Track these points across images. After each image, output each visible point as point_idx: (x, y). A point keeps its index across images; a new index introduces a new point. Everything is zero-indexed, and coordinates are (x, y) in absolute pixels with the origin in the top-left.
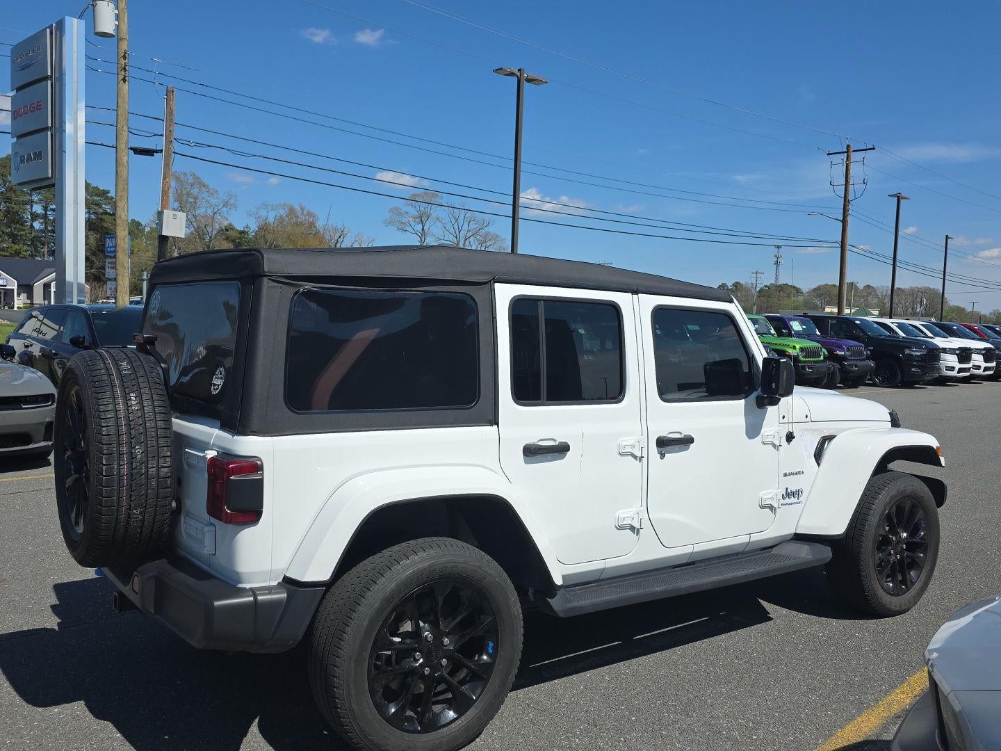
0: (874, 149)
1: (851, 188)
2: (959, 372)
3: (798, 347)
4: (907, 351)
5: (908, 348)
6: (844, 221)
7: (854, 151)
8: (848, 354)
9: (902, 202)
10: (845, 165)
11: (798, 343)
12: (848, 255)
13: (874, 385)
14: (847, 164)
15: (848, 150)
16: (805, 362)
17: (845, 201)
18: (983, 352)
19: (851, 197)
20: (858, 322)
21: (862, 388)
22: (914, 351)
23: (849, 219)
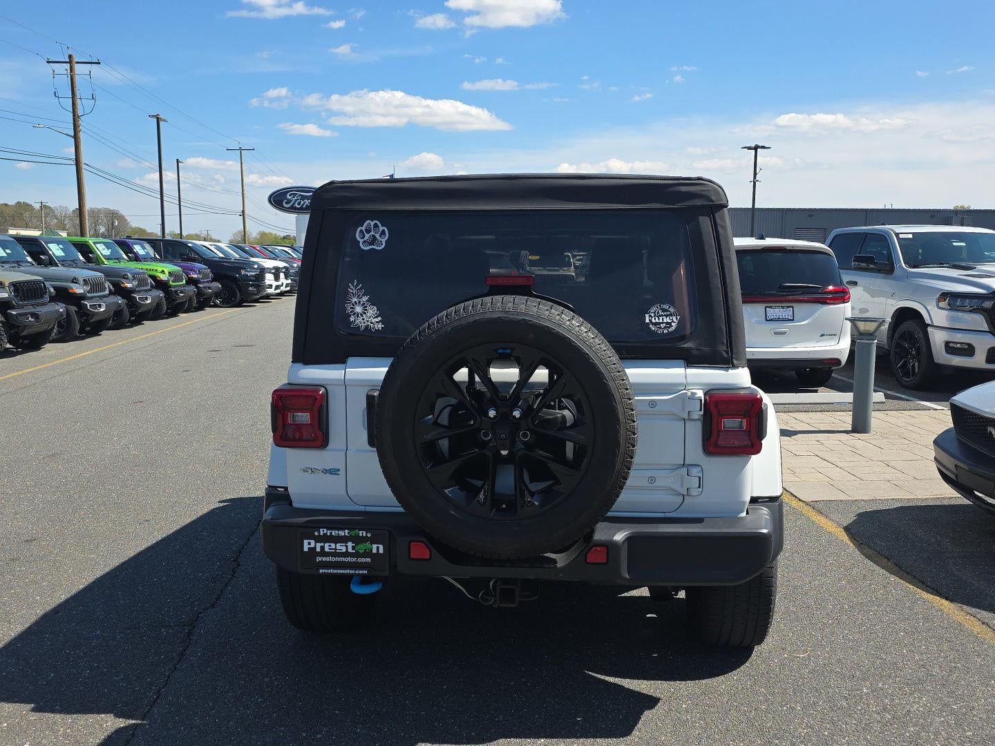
0: (99, 63)
1: (78, 101)
2: (275, 289)
3: (167, 272)
4: (243, 272)
5: (242, 268)
6: (76, 137)
7: (77, 63)
8: (201, 276)
9: (161, 123)
10: (69, 76)
11: (166, 267)
12: (86, 175)
13: (216, 306)
14: (71, 75)
15: (70, 60)
16: (175, 286)
17: (74, 116)
18: (273, 271)
19: (80, 112)
20: (190, 245)
21: (208, 309)
22: (248, 271)
23: (81, 135)
